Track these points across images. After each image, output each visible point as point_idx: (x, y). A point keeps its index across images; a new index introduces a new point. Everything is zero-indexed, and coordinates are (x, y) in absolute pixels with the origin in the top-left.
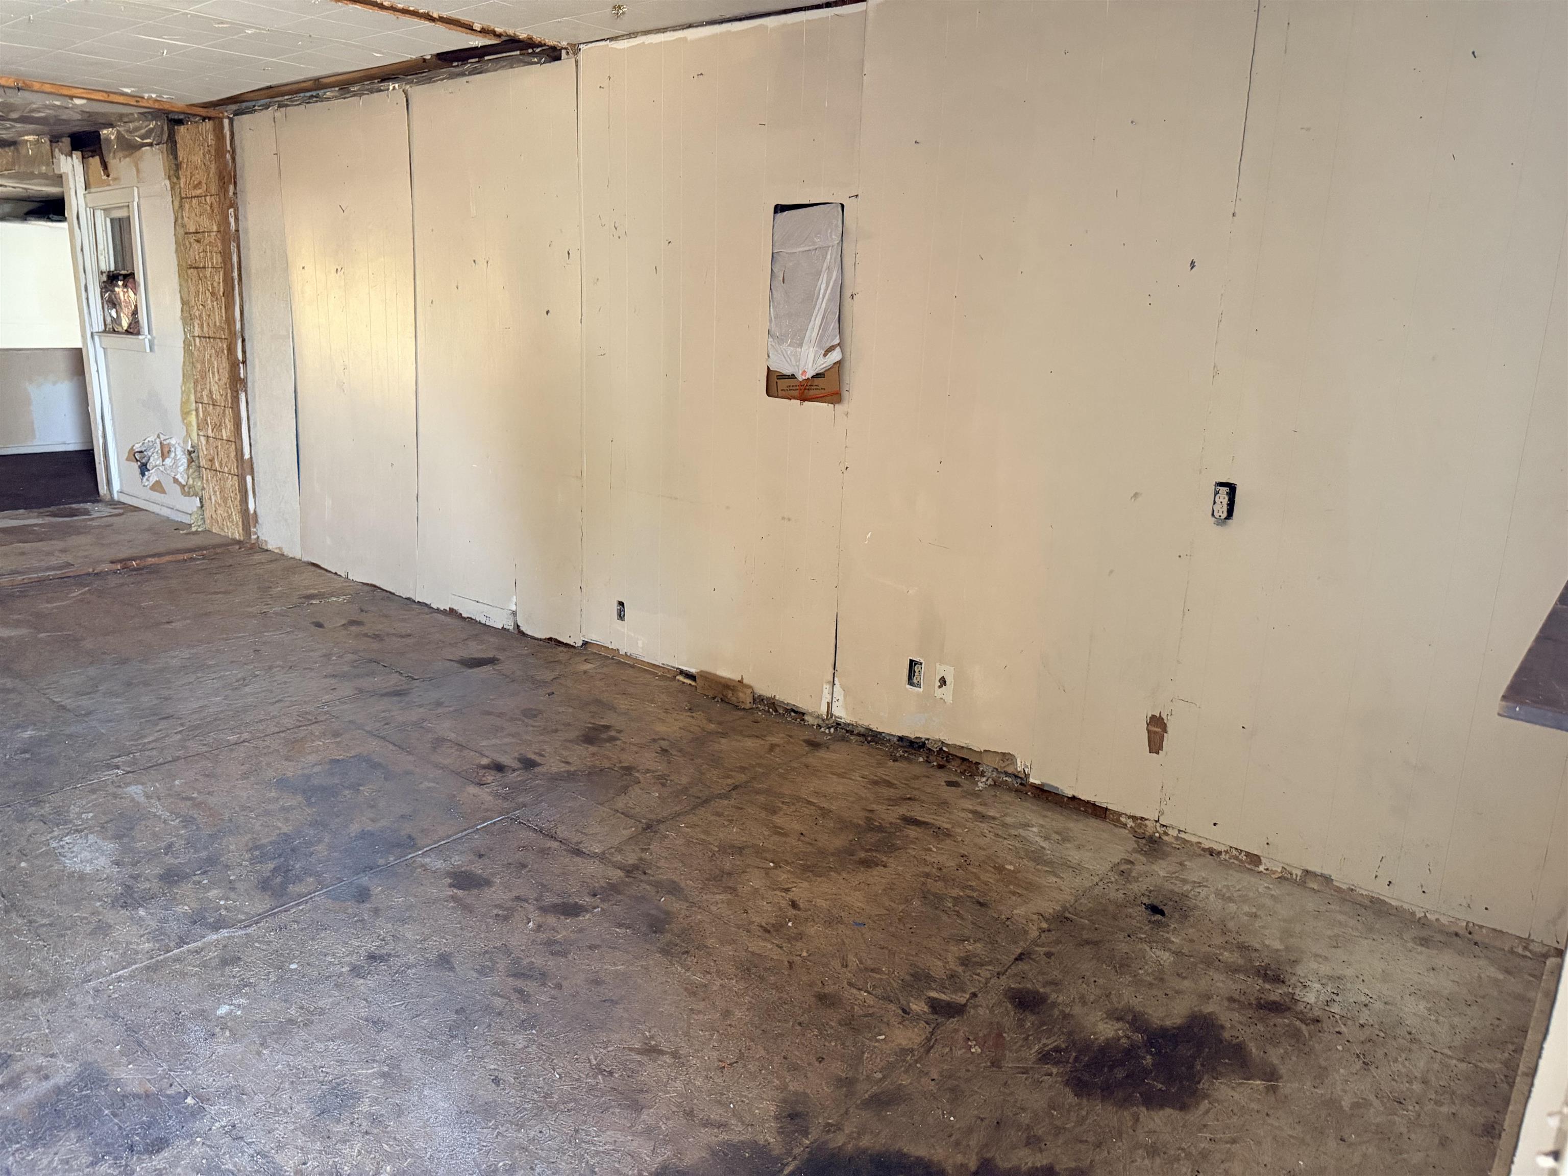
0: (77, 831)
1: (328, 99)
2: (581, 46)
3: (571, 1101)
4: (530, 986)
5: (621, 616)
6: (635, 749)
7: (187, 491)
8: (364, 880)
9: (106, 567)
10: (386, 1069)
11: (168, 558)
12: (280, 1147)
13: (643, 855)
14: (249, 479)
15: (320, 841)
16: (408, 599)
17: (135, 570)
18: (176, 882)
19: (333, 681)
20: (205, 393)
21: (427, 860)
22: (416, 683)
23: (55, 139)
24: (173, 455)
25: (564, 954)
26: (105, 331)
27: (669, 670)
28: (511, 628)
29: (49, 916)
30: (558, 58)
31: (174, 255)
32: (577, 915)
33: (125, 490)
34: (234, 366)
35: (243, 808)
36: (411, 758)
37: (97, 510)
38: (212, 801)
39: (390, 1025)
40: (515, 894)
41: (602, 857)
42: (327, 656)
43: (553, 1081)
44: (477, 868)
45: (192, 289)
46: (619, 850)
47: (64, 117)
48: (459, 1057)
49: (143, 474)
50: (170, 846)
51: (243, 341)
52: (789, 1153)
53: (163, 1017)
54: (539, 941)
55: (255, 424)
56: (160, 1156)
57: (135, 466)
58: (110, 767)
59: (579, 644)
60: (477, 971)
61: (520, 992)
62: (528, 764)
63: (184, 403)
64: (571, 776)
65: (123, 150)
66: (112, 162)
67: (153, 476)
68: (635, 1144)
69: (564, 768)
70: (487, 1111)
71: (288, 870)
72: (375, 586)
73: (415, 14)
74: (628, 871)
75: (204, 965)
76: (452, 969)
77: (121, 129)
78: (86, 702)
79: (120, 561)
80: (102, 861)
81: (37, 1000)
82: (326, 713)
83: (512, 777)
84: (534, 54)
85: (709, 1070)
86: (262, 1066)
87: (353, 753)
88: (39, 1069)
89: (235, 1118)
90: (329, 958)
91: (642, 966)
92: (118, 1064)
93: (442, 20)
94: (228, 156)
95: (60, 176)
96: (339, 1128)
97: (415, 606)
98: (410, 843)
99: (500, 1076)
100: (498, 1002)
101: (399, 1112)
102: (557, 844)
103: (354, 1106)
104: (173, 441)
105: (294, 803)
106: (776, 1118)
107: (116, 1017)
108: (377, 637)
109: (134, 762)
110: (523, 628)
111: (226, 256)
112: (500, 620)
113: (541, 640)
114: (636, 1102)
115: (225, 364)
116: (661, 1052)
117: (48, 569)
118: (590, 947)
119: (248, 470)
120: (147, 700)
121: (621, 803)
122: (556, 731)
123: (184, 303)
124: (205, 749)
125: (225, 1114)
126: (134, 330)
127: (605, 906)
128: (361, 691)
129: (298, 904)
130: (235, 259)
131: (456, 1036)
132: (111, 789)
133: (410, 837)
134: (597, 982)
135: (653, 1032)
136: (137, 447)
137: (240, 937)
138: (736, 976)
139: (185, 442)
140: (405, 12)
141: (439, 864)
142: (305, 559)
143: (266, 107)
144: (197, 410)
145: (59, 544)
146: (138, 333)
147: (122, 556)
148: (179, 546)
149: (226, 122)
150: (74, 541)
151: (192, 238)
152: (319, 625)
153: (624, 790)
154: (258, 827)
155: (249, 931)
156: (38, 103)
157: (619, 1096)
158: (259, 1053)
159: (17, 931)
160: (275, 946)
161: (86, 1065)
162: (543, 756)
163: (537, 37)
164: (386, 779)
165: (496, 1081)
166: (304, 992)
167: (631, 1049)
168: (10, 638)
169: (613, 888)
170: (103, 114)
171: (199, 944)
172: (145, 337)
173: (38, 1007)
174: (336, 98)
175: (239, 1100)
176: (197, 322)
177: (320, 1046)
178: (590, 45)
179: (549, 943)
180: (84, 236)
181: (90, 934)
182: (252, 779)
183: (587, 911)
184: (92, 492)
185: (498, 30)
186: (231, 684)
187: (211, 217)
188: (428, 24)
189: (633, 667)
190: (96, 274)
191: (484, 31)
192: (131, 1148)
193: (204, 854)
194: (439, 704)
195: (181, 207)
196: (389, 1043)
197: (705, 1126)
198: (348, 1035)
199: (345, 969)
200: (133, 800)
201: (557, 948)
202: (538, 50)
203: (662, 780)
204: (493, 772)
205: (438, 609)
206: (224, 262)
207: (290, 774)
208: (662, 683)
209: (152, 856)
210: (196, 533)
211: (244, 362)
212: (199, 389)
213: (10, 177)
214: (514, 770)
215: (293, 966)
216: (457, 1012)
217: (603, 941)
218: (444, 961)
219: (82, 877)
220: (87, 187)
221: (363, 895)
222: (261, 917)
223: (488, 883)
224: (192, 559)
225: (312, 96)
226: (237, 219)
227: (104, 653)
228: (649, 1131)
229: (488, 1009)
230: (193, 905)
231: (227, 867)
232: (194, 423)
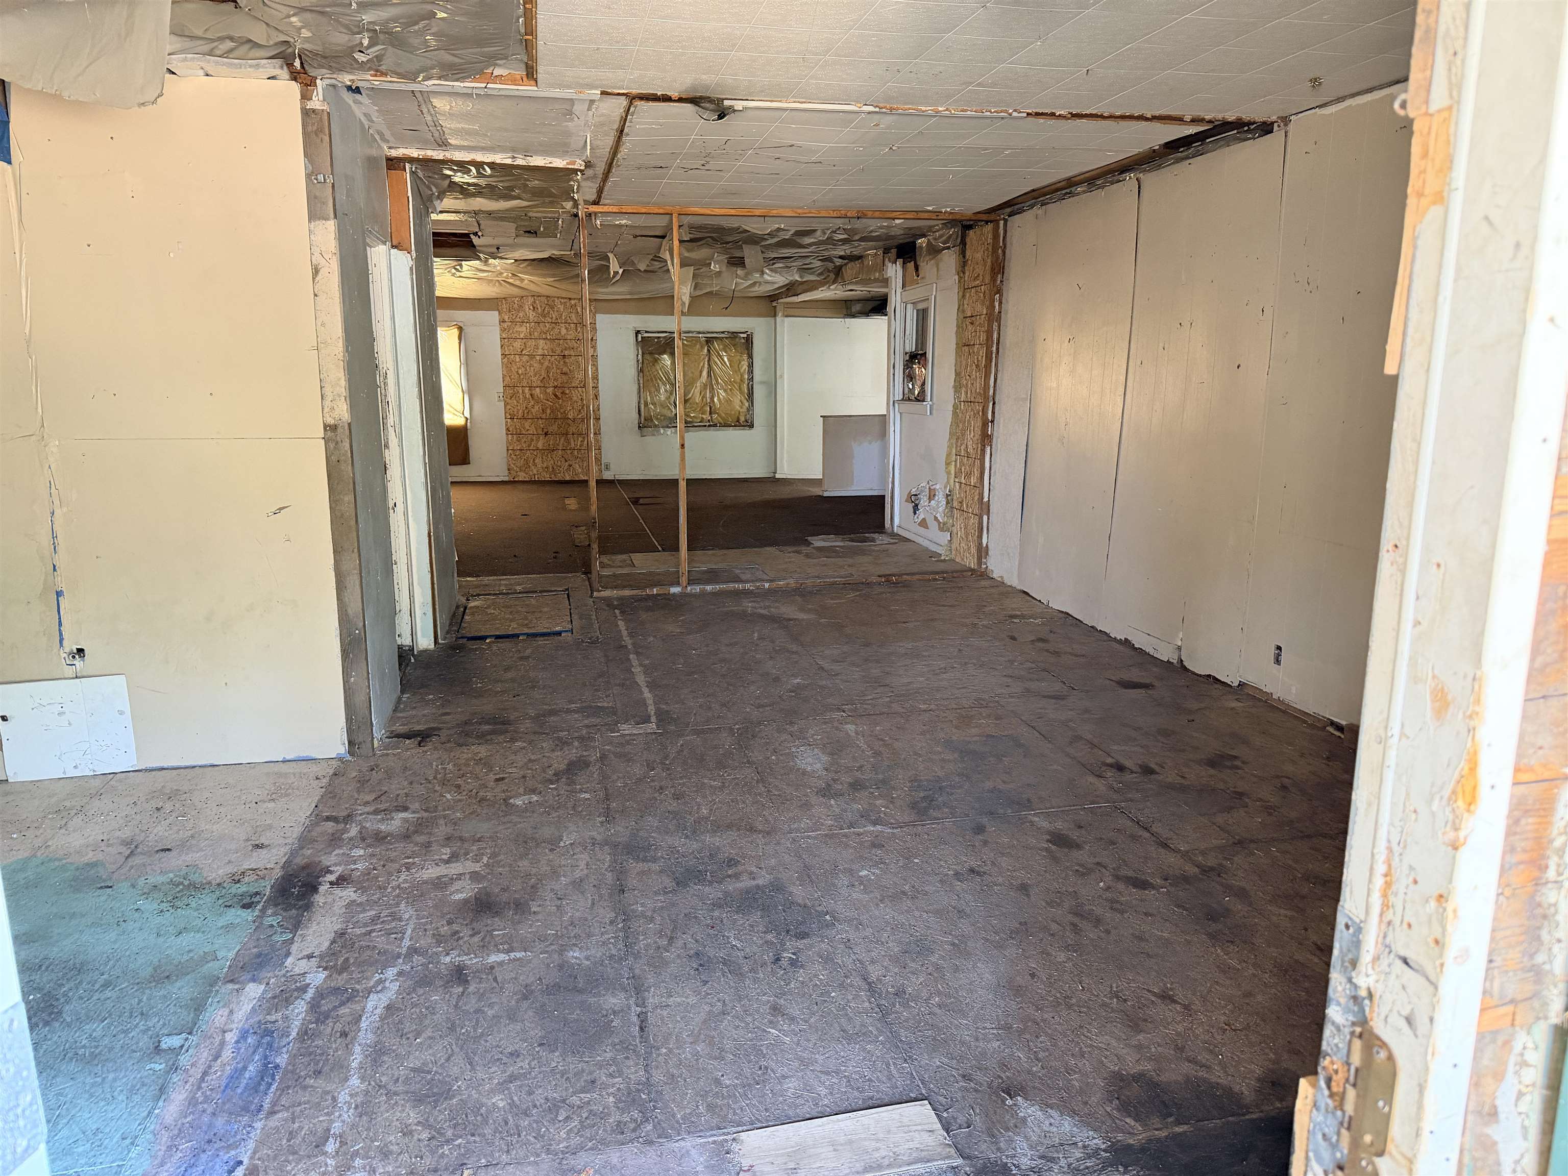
0: (809, 745)
1: (1078, 194)
2: (1292, 118)
3: (1084, 1007)
4: (1083, 925)
5: (1278, 661)
6: (1255, 780)
7: (942, 527)
8: (985, 820)
9: (874, 579)
10: (957, 942)
11: (917, 577)
12: (873, 962)
13: (1224, 862)
14: (985, 518)
15: (961, 787)
16: (1092, 627)
17: (894, 583)
18: (858, 789)
19: (1010, 680)
20: (963, 448)
21: (1036, 819)
22: (1075, 692)
23: (886, 251)
24: (937, 498)
25: (1122, 912)
26: (903, 400)
27: (1319, 720)
28: (1175, 662)
29: (780, 790)
30: (1271, 132)
31: (954, 336)
32: (1145, 889)
33: (903, 525)
34: (985, 425)
35: (916, 754)
36: (1050, 746)
37: (881, 539)
38: (897, 745)
39: (968, 916)
40: (1097, 860)
41: (1185, 855)
42: (1011, 662)
43: (1076, 990)
44: (1074, 835)
45: (964, 363)
46: (1203, 853)
47: (893, 233)
48: (1012, 951)
49: (915, 513)
50: (861, 767)
51: (994, 404)
52: (1257, 1106)
53: (826, 866)
54: (1104, 897)
55: (995, 472)
56: (802, 941)
57: (911, 505)
58: (839, 710)
59: (1236, 684)
60: (1047, 903)
61: (1074, 925)
62: (1147, 771)
63: (949, 455)
64: (1183, 789)
65: (930, 254)
66: (922, 264)
67: (921, 514)
68: (1124, 1051)
69: (1179, 780)
70: (1019, 991)
71: (932, 800)
72: (1068, 614)
73: (1131, 117)
74: (1205, 871)
75: (861, 843)
76: (1028, 896)
77: (930, 238)
78: (836, 667)
79: (884, 576)
80: (818, 766)
81: (760, 836)
82: (997, 702)
83: (1128, 777)
84: (1249, 131)
85: (1213, 1027)
86: (877, 913)
87: (1006, 733)
88: (751, 873)
89: (851, 937)
90: (942, 863)
91: (1186, 940)
92: (794, 884)
93: (1154, 118)
94: (1000, 251)
95: (887, 279)
96: (913, 965)
97: (1096, 634)
98: (1028, 804)
99: (1037, 973)
100: (1054, 927)
101: (956, 969)
102: (1148, 834)
103: (927, 956)
104: (938, 487)
105: (951, 758)
106: (1258, 1080)
107: (800, 857)
108: (1057, 653)
109: (855, 710)
110: (1185, 663)
111: (989, 333)
112: (1165, 654)
113: (1201, 676)
114: (1137, 1025)
115: (979, 423)
116: (1175, 1002)
117: (837, 577)
118: (1146, 914)
119: (985, 511)
120: (875, 672)
121: (1220, 819)
122: (1184, 751)
123: (957, 374)
124: (904, 711)
125: (847, 931)
126: (921, 398)
127: (1172, 889)
128: (1028, 690)
129: (933, 824)
130: (995, 336)
131: (1013, 938)
132: (836, 724)
133: (1029, 800)
134: (1140, 939)
135: (1174, 986)
136: (914, 491)
137: (888, 833)
138: (1271, 972)
139: (945, 487)
140: (1123, 117)
141: (1045, 824)
142: (1019, 588)
143: (1032, 206)
144: (956, 461)
145: (850, 561)
146: (924, 401)
147: (888, 572)
148: (930, 569)
149: (1002, 222)
150: (860, 559)
151: (968, 320)
152: (1013, 638)
153: (1229, 809)
154: (921, 768)
155: (895, 831)
156: (874, 226)
157: (1125, 1017)
158: (877, 905)
159: (760, 794)
160: (908, 845)
161: (776, 879)
162: (1163, 767)
163: (1246, 117)
164: (1025, 756)
165: (1033, 975)
166: (918, 878)
167: (1149, 991)
168: (803, 620)
169: (1185, 879)
170: (919, 228)
171: (861, 830)
172: (927, 404)
173: (760, 839)
174: (1084, 192)
175: (857, 927)
176: (963, 390)
177: (917, 913)
178: (1300, 115)
179: (1112, 901)
180: (898, 325)
181: (800, 806)
182: (928, 736)
183: (1154, 888)
184: (880, 527)
185: (1207, 117)
186: (934, 671)
187: (983, 304)
188: (1144, 123)
189: (1284, 712)
190: (902, 354)
191: (1194, 121)
192: (788, 931)
193: (880, 777)
194: (1087, 711)
195: (964, 296)
196: (965, 926)
197: (1190, 1061)
198: (938, 913)
199: (951, 873)
200: (847, 733)
201: (1118, 906)
202: (1252, 127)
203: (1269, 809)
204: (1114, 770)
205: (1115, 638)
206: (987, 340)
207: (954, 738)
208: (1308, 731)
209: (849, 770)
210: (944, 561)
211: (992, 421)
212: (959, 444)
213: (857, 283)
214: (1132, 772)
215: (916, 861)
216: (1020, 923)
217: (1160, 912)
218: (1024, 888)
219: (804, 773)
220: (904, 286)
221: (980, 829)
222: (907, 825)
223: (1078, 847)
224: (935, 580)
225: (1067, 193)
226: (1000, 303)
227: (857, 638)
228: (1139, 1047)
229: (1045, 929)
230: (864, 806)
231: (894, 788)
232: (953, 472)
